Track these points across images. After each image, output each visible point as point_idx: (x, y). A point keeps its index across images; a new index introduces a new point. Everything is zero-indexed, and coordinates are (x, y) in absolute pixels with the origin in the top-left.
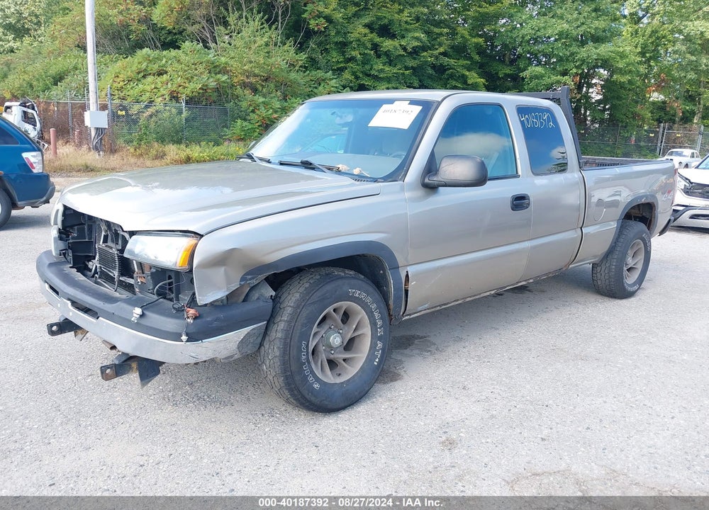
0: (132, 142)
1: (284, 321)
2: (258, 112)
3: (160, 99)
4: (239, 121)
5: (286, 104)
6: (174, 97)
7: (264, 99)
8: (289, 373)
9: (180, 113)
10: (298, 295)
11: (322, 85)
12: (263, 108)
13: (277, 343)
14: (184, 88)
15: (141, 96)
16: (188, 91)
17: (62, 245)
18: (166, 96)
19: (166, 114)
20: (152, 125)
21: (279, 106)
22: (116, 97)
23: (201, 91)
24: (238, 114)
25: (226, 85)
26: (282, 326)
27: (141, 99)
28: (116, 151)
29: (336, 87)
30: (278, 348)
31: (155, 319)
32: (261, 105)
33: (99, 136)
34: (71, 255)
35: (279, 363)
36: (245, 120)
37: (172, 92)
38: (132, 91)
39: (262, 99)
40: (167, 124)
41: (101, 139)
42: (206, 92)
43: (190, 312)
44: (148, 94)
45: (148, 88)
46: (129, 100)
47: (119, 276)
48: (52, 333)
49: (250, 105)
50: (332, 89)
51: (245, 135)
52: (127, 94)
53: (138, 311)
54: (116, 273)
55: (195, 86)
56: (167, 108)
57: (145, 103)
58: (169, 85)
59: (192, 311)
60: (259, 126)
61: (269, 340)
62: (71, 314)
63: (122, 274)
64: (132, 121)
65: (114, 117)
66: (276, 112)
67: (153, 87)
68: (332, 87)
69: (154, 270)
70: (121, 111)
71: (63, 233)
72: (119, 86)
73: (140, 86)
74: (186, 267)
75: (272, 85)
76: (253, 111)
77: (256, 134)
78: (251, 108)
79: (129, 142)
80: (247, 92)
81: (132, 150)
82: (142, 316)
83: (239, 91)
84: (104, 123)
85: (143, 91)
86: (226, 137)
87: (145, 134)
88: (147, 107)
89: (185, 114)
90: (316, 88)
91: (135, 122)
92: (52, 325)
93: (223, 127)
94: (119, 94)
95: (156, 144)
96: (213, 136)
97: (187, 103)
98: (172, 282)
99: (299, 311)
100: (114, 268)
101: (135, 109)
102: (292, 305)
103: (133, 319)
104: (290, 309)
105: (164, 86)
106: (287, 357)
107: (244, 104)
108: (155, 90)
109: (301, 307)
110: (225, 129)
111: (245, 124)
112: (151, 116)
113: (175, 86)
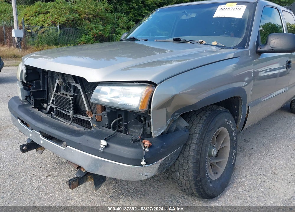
0: (35, 44)
1: (195, 143)
2: (92, 31)
3: (47, 25)
4: (84, 35)
5: (105, 27)
6: (54, 24)
7: (95, 25)
8: (198, 179)
9: (57, 31)
10: (201, 125)
11: (120, 19)
12: (95, 29)
13: (191, 159)
14: (58, 19)
15: (38, 23)
16: (60, 21)
17: (26, 93)
18: (50, 23)
19: (50, 32)
20: (44, 37)
21: (102, 28)
22: (26, 24)
23: (66, 21)
24: (83, 32)
25: (77, 18)
26: (193, 147)
27: (38, 25)
28: (27, 49)
29: (126, 20)
30: (192, 162)
31: (117, 149)
32: (94, 28)
33: (19, 41)
34: (33, 99)
35: (192, 173)
36: (87, 34)
37: (52, 22)
38: (33, 21)
39: (94, 25)
40: (51, 36)
41: (20, 43)
42: (69, 22)
43: (146, 143)
44: (41, 22)
45: (41, 20)
46: (32, 25)
47: (73, 114)
48: (23, 151)
49: (89, 28)
50: (125, 21)
51: (87, 41)
52: (31, 22)
53: (104, 143)
54: (71, 113)
55: (63, 19)
56: (51, 29)
57: (40, 27)
58: (51, 18)
59: (147, 143)
60: (93, 37)
61: (183, 157)
62: (42, 142)
63: (75, 112)
64: (34, 35)
65: (25, 33)
66: (100, 31)
67: (43, 19)
68: (125, 20)
69: (109, 111)
70: (29, 30)
71: (26, 86)
72: (27, 19)
73: (37, 19)
74: (146, 108)
75: (98, 19)
76: (90, 31)
77: (92, 41)
78: (89, 29)
79: (33, 45)
80: (87, 22)
81: (35, 48)
82: (107, 146)
83: (83, 21)
84: (21, 35)
85: (39, 21)
86: (78, 42)
87: (41, 41)
88: (40, 28)
89: (59, 32)
90: (117, 21)
91: (35, 35)
92: (23, 146)
93: (77, 38)
94: (27, 23)
95: (46, 45)
96: (72, 42)
97: (60, 27)
98: (122, 119)
99: (203, 136)
100: (70, 109)
101: (35, 29)
102: (198, 132)
103: (100, 150)
104: (198, 135)
105: (48, 19)
106: (198, 169)
107: (86, 27)
108: (44, 21)
109: (205, 134)
110: (77, 39)
111: (87, 36)
112: (43, 32)
113: (53, 19)
